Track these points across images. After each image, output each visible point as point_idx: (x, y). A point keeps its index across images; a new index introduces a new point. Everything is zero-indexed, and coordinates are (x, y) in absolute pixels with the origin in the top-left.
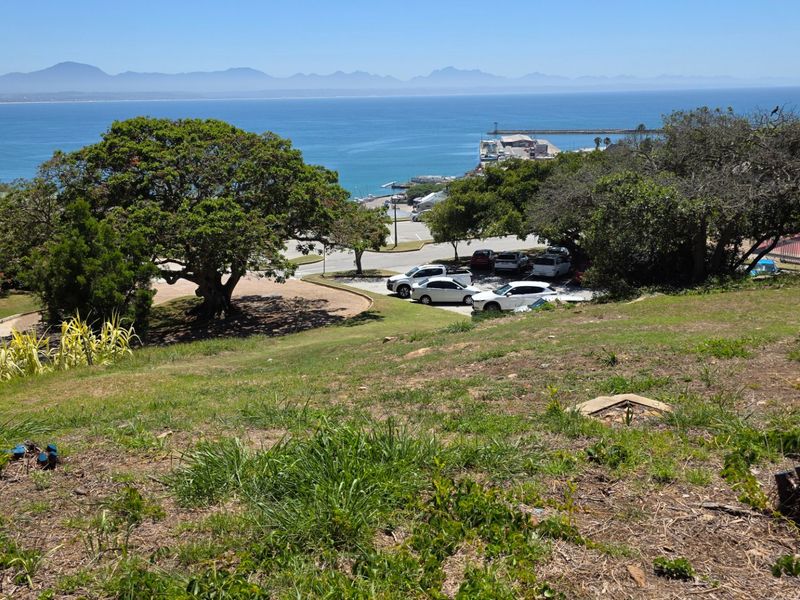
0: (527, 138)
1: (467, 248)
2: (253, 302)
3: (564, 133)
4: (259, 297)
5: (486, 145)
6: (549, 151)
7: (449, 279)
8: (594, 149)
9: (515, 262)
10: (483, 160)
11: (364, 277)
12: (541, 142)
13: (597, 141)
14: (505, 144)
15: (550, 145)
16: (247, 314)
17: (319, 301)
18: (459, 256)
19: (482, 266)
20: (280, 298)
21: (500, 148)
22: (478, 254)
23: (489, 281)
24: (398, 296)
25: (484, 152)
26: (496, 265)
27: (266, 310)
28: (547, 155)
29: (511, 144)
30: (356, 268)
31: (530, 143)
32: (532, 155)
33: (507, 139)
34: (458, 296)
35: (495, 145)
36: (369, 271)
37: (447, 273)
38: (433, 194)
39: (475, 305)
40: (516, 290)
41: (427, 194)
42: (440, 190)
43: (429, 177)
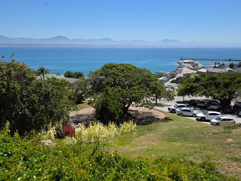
0: (192, 61)
1: (187, 98)
2: (131, 111)
3: (204, 60)
4: (131, 110)
5: (179, 63)
6: (199, 65)
7: (188, 109)
8: (214, 66)
9: (204, 104)
10: (178, 67)
12: (196, 62)
13: (216, 63)
14: (185, 63)
15: (199, 64)
16: (132, 115)
17: (149, 112)
18: (185, 100)
19: (193, 104)
20: (137, 111)
21: (183, 64)
22: (192, 101)
23: (197, 109)
24: (171, 112)
25: (178, 65)
26: (198, 105)
27: (135, 114)
28: (198, 66)
29: (186, 63)
30: (155, 103)
31: (193, 63)
32: (193, 66)
33: (185, 61)
34: (191, 114)
35: (182, 63)
36: (159, 104)
37: (187, 107)
38: (163, 77)
39: (198, 117)
40: (210, 114)
41: (161, 77)
42: (165, 76)
43: (162, 72)
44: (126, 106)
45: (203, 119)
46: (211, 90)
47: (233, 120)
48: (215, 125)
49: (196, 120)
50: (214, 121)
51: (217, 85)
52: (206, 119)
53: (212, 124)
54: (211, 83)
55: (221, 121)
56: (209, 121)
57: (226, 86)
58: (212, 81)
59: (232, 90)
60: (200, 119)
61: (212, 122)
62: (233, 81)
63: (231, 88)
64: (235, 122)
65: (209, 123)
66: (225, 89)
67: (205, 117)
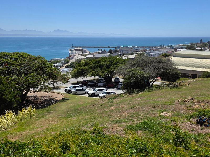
0: (81, 48)
1: (80, 79)
2: (29, 98)
3: (90, 47)
4: (30, 96)
5: (71, 50)
6: (87, 52)
7: (81, 88)
8: (98, 52)
9: (93, 83)
10: (70, 54)
11: (56, 89)
12: (85, 49)
13: (99, 50)
14: (75, 50)
15: (87, 50)
16: (31, 101)
17: (48, 96)
18: (78, 81)
19: (85, 83)
20: (36, 96)
21: (74, 51)
22: (84, 81)
23: (88, 88)
24: (68, 93)
25: (70, 52)
26: (89, 84)
27: (35, 100)
28: (86, 53)
29: (77, 50)
30: (53, 86)
31: (82, 50)
32: (83, 53)
33: (76, 49)
34: (84, 93)
35: (73, 50)
36: (56, 87)
37: (80, 87)
38: (58, 63)
39: (89, 94)
40: (99, 90)
41: (56, 63)
42: (60, 62)
43: (56, 59)
44: (24, 93)
45: (93, 95)
46: (97, 71)
47: (115, 92)
48: (102, 98)
49: (88, 96)
50: (101, 95)
51: (101, 67)
52: (96, 94)
53: (100, 97)
54: (97, 65)
55: (106, 94)
56: (98, 95)
57: (108, 67)
58: (97, 64)
59: (112, 70)
60: (91, 95)
61: (100, 96)
62: (112, 63)
63: (111, 68)
64: (115, 93)
65: (98, 97)
66: (107, 70)
67: (95, 93)
